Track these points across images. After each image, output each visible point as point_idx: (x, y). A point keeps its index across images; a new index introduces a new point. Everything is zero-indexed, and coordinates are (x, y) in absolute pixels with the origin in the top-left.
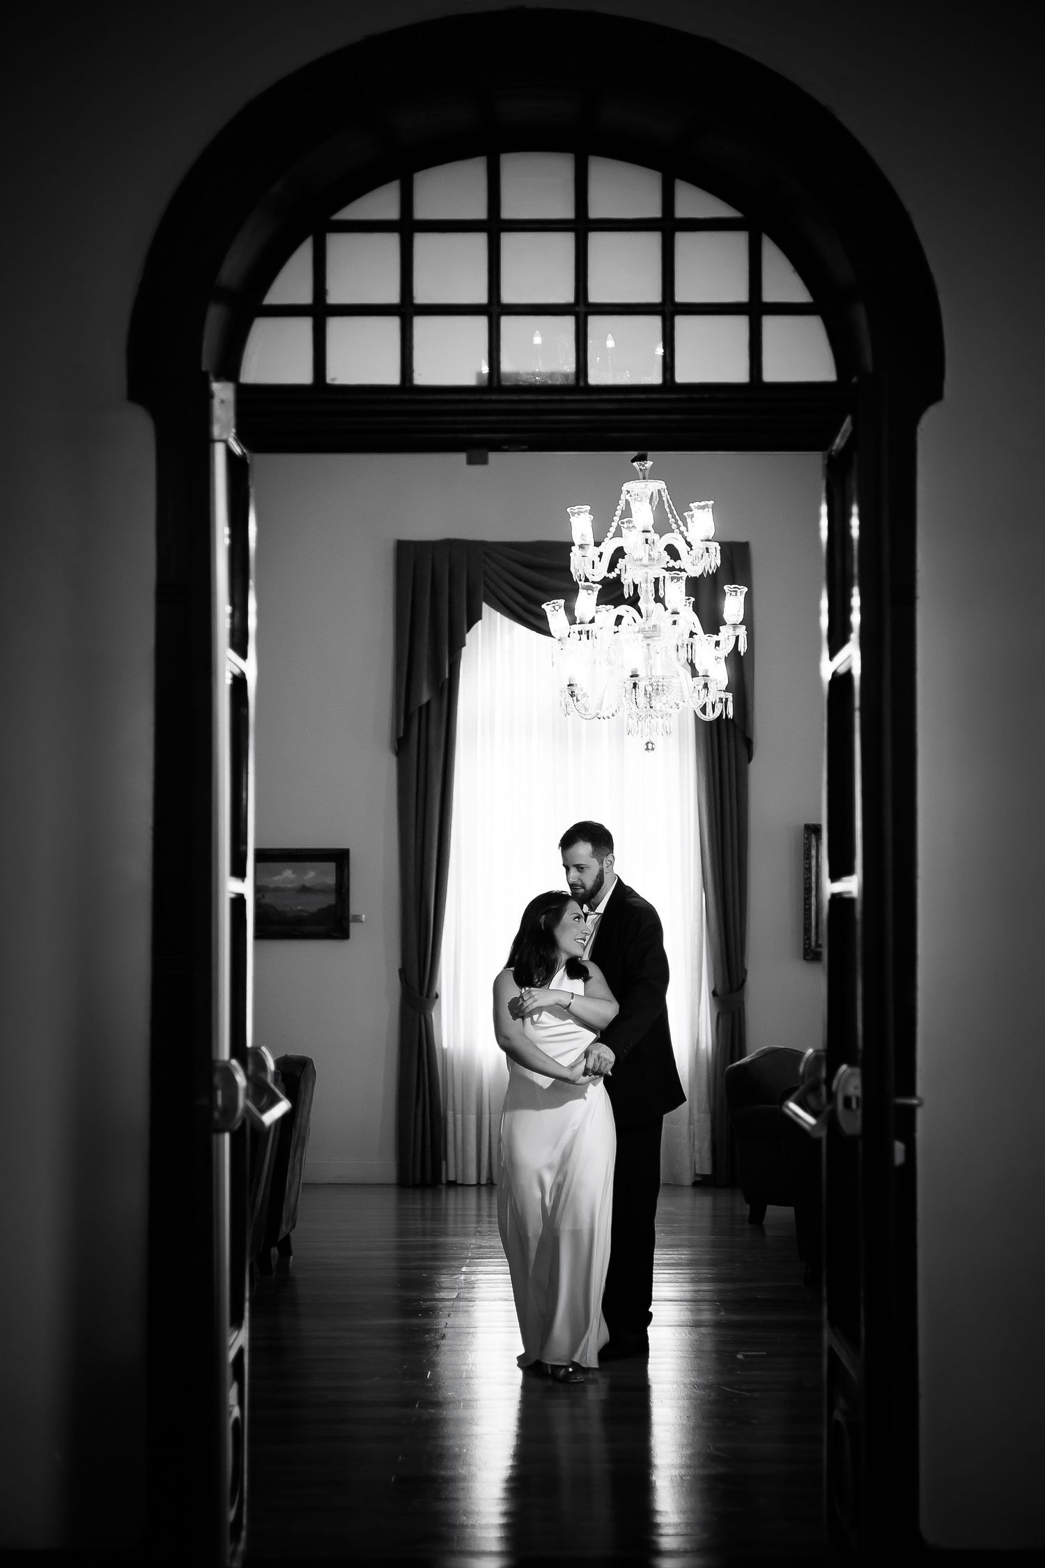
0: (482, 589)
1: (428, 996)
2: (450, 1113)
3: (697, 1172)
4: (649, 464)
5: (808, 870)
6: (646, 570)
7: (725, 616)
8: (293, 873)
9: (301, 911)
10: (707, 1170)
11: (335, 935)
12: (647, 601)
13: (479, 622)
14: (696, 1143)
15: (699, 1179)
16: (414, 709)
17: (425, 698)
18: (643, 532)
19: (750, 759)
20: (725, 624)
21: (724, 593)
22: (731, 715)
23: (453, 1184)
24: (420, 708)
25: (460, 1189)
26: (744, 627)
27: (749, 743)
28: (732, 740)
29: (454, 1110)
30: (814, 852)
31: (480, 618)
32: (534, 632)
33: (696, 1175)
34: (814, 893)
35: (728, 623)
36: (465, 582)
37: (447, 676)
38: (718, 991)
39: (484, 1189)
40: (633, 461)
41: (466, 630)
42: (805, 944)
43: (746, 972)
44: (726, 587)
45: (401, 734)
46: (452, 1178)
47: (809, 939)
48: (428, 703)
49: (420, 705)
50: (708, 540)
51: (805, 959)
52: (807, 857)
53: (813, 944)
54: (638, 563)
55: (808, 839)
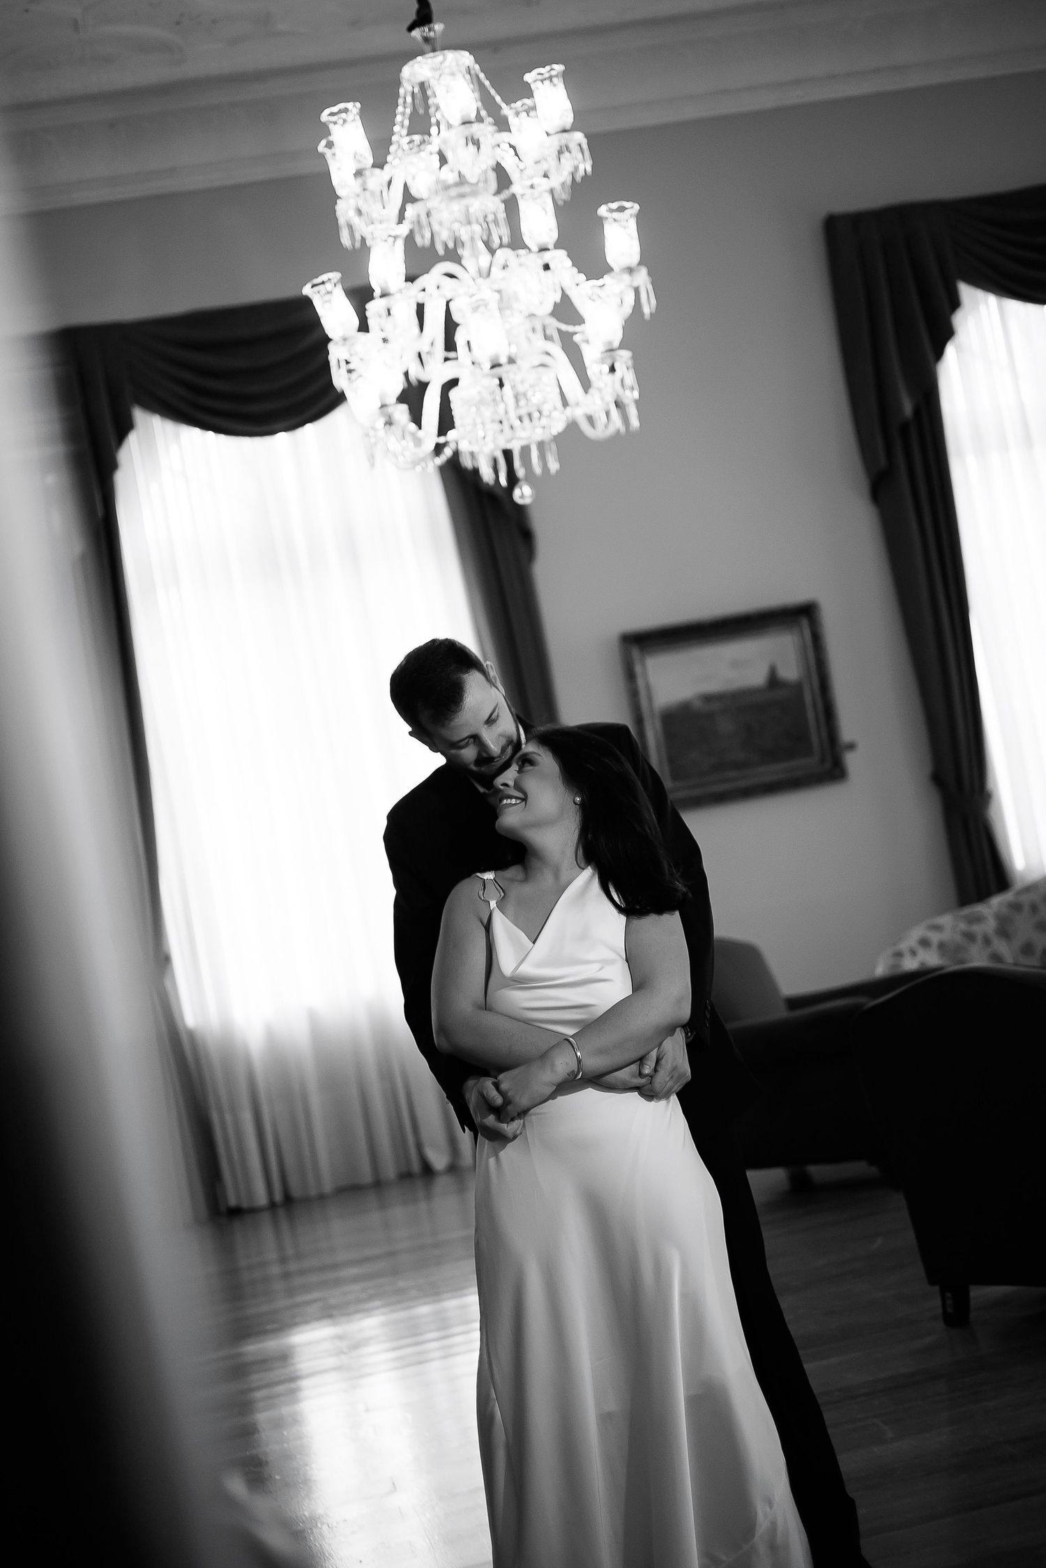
4: (438, 27)
6: (465, 202)
7: (610, 259)
12: (475, 255)
13: (132, 433)
18: (464, 123)
20: (609, 270)
21: (600, 221)
22: (635, 422)
25: (248, 1217)
26: (644, 271)
31: (132, 428)
35: (616, 268)
39: (281, 1212)
40: (411, 29)
44: (603, 211)
50: (565, 131)
54: (453, 192)
55: (628, 653)
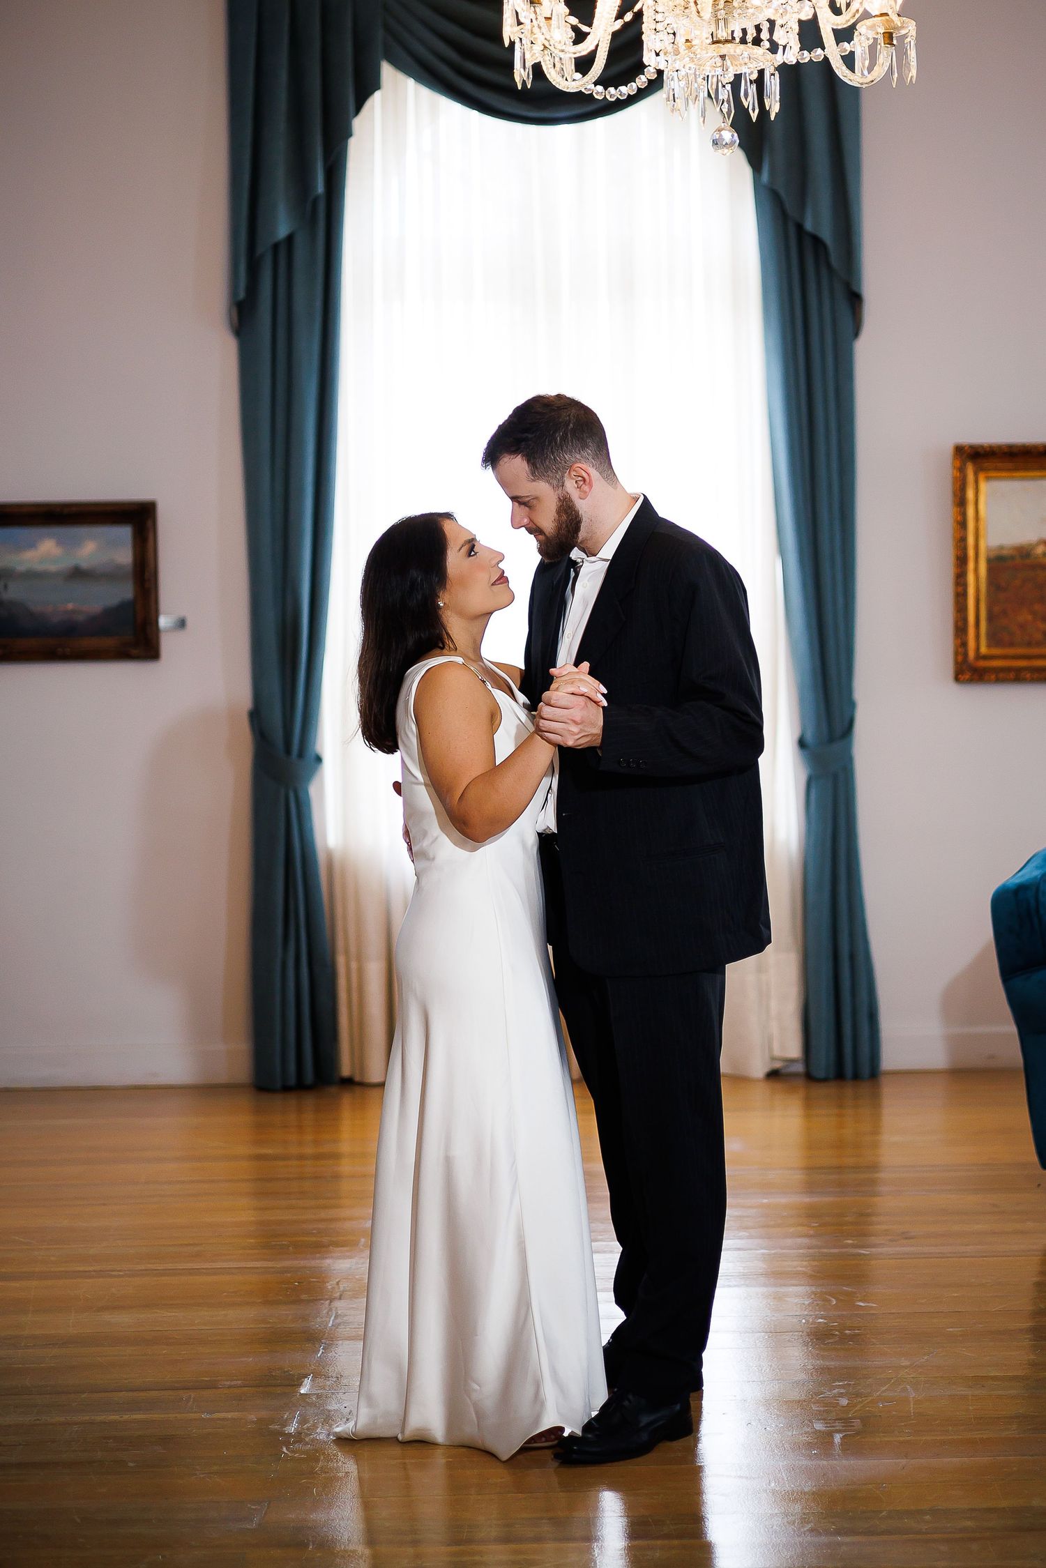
0: (380, 34)
1: (301, 754)
2: (341, 960)
3: (777, 1052)
5: (962, 524)
8: (59, 543)
9: (73, 612)
10: (792, 1048)
11: (134, 652)
13: (377, 95)
14: (774, 1004)
15: (778, 1065)
16: (263, 247)
17: (282, 231)
19: (856, 333)
23: (349, 1082)
24: (276, 247)
25: (358, 1090)
27: (855, 299)
28: (826, 293)
29: (347, 952)
30: (970, 494)
31: (376, 86)
32: (475, 112)
33: (773, 1059)
34: (971, 565)
36: (349, 24)
37: (320, 188)
38: (809, 738)
41: (352, 107)
42: (956, 654)
43: (852, 705)
45: (242, 295)
46: (346, 1071)
47: (964, 644)
48: (290, 239)
49: (276, 240)
51: (957, 679)
52: (961, 502)
53: (971, 654)
55: (962, 470)
